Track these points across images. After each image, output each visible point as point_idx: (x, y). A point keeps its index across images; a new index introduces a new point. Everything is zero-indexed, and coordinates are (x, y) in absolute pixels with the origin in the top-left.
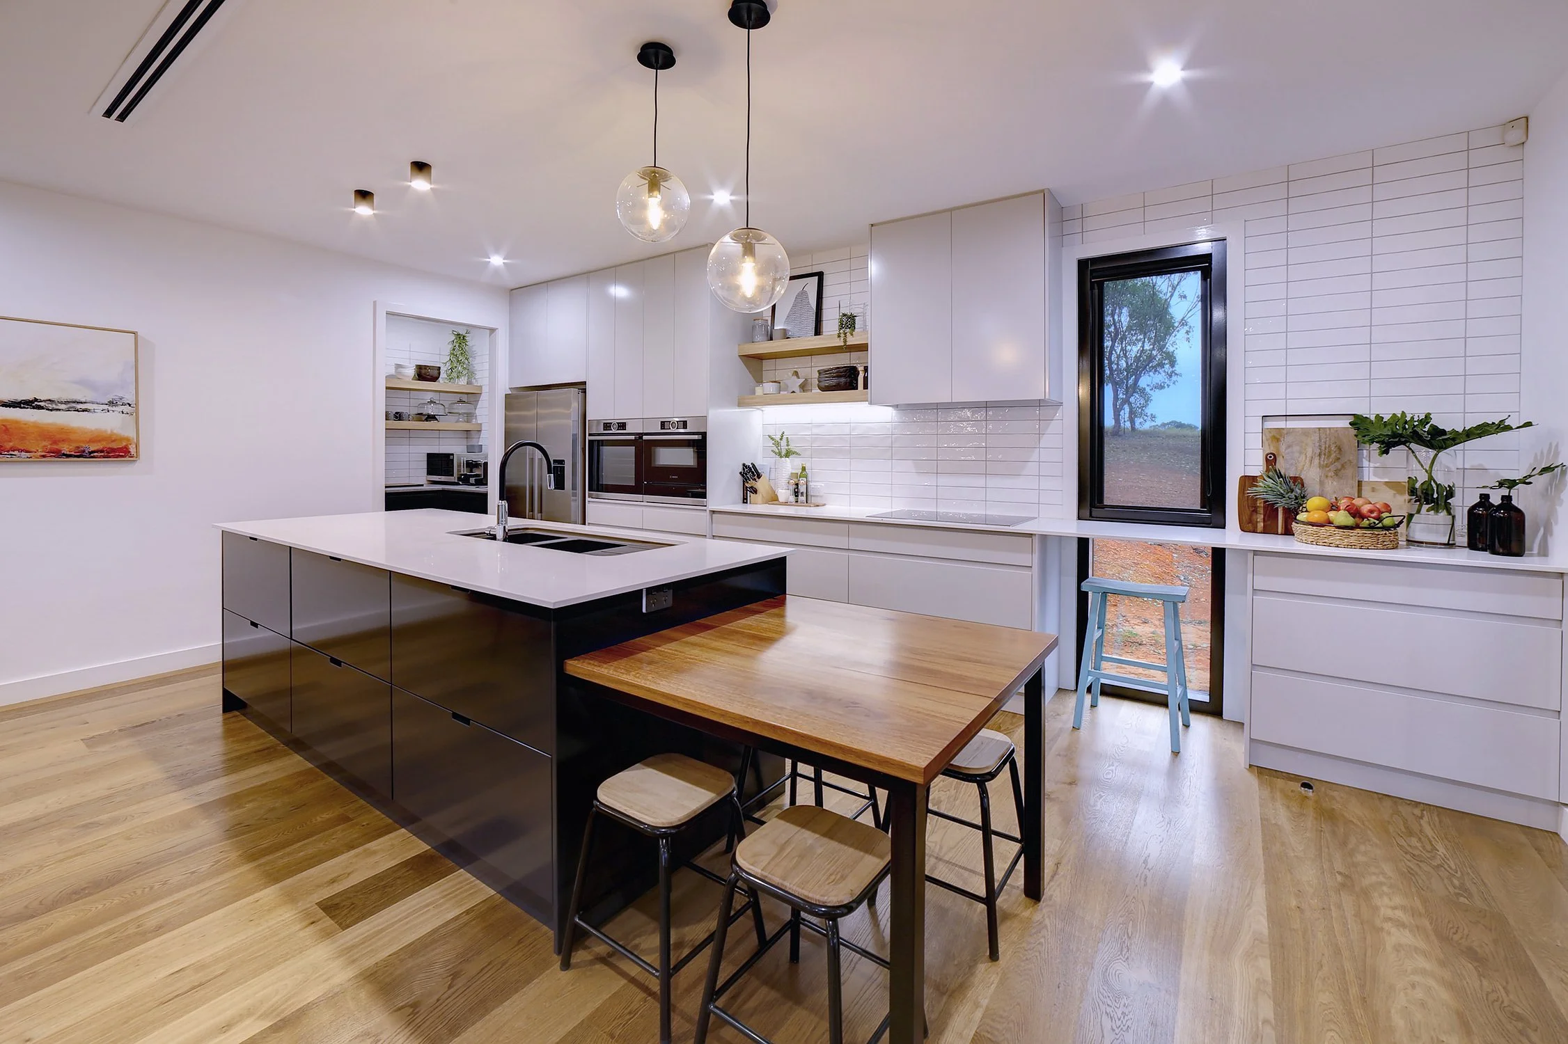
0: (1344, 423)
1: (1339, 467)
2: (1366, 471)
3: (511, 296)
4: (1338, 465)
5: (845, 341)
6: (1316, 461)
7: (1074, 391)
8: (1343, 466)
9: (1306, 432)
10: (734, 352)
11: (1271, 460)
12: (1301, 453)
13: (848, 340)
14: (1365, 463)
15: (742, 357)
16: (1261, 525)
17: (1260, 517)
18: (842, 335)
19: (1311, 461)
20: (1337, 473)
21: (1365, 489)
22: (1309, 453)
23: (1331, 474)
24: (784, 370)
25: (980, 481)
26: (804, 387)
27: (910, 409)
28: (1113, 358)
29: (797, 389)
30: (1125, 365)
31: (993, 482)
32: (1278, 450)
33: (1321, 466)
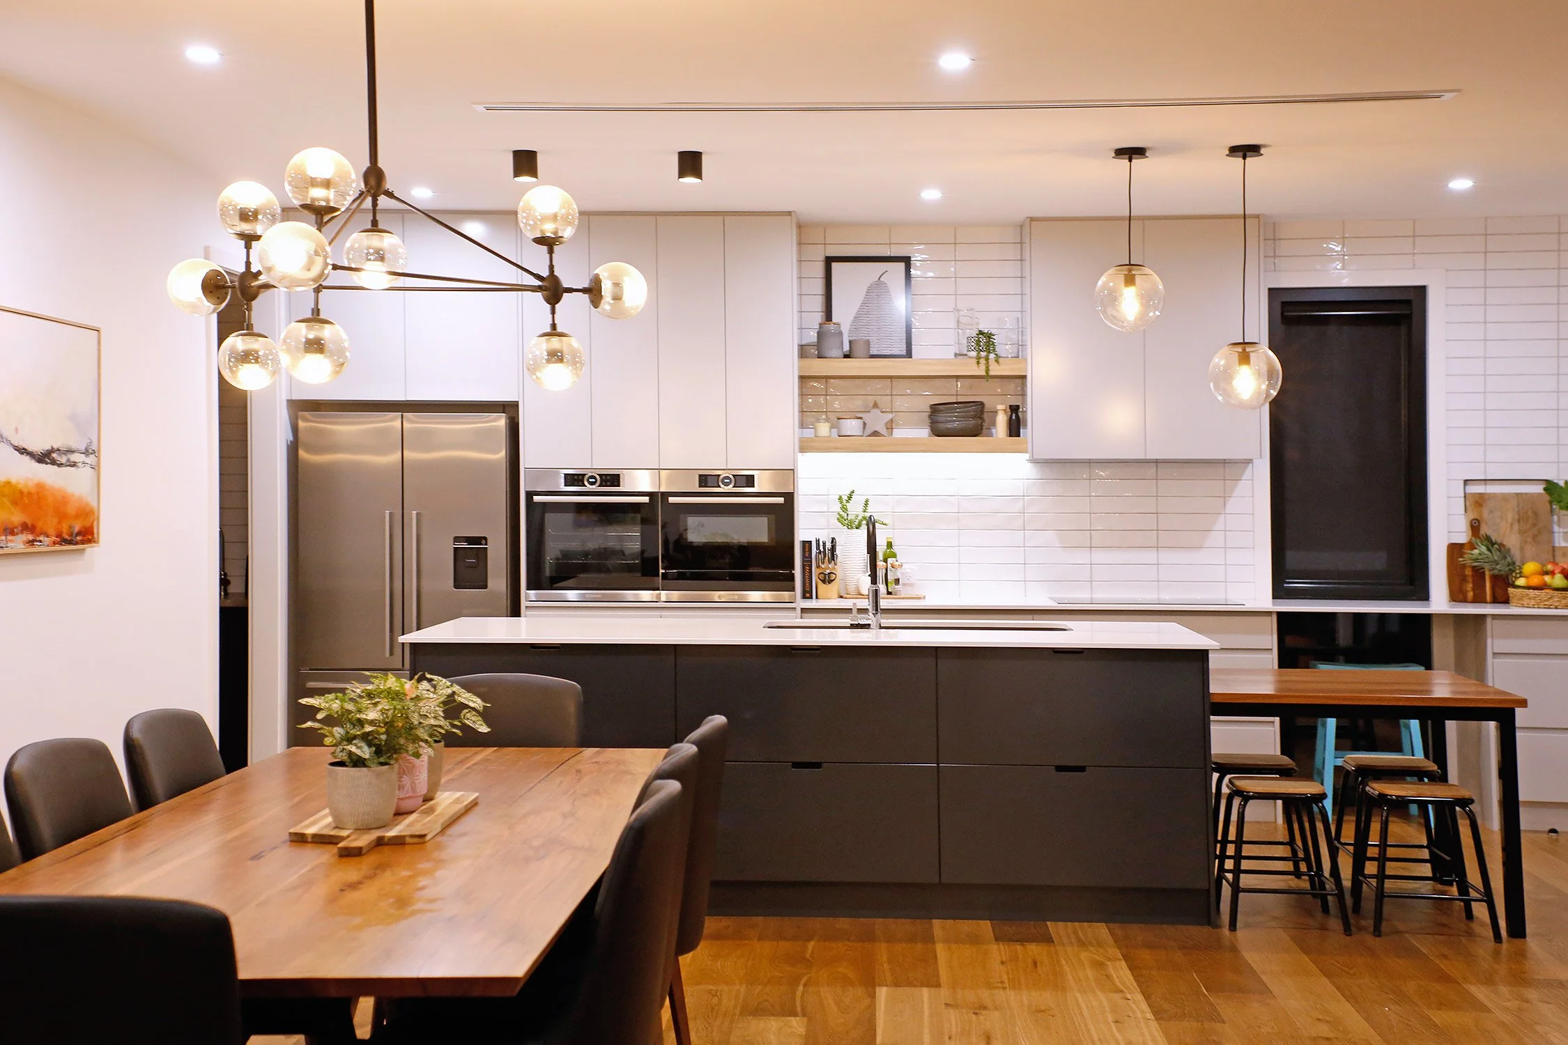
0: (1539, 489)
1: (1536, 533)
2: (1556, 536)
4: (1535, 531)
5: (987, 370)
6: (1516, 527)
8: (1539, 532)
9: (1505, 498)
11: (1475, 527)
12: (1502, 518)
13: (990, 368)
14: (1556, 528)
16: (1470, 594)
17: (1469, 586)
18: (983, 361)
19: (1511, 529)
20: (1535, 537)
21: (1558, 553)
22: (1510, 520)
23: (1530, 539)
25: (1150, 556)
31: (1167, 557)
32: (1481, 516)
33: (1521, 532)
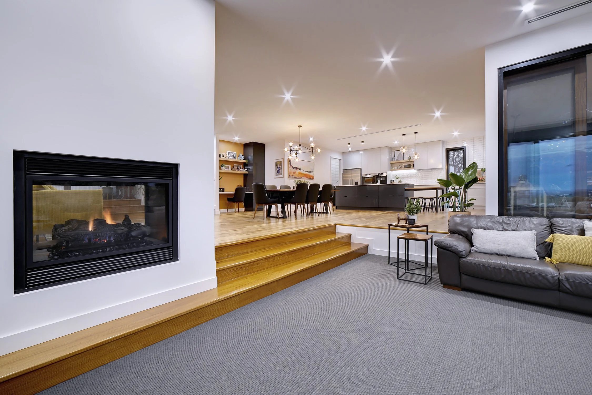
0: (481, 169)
3: (343, 154)
5: (409, 161)
7: (445, 167)
10: (390, 162)
15: (391, 163)
20: (479, 175)
24: (396, 165)
26: (401, 168)
27: (419, 170)
28: (454, 158)
29: (400, 168)
30: (458, 160)
